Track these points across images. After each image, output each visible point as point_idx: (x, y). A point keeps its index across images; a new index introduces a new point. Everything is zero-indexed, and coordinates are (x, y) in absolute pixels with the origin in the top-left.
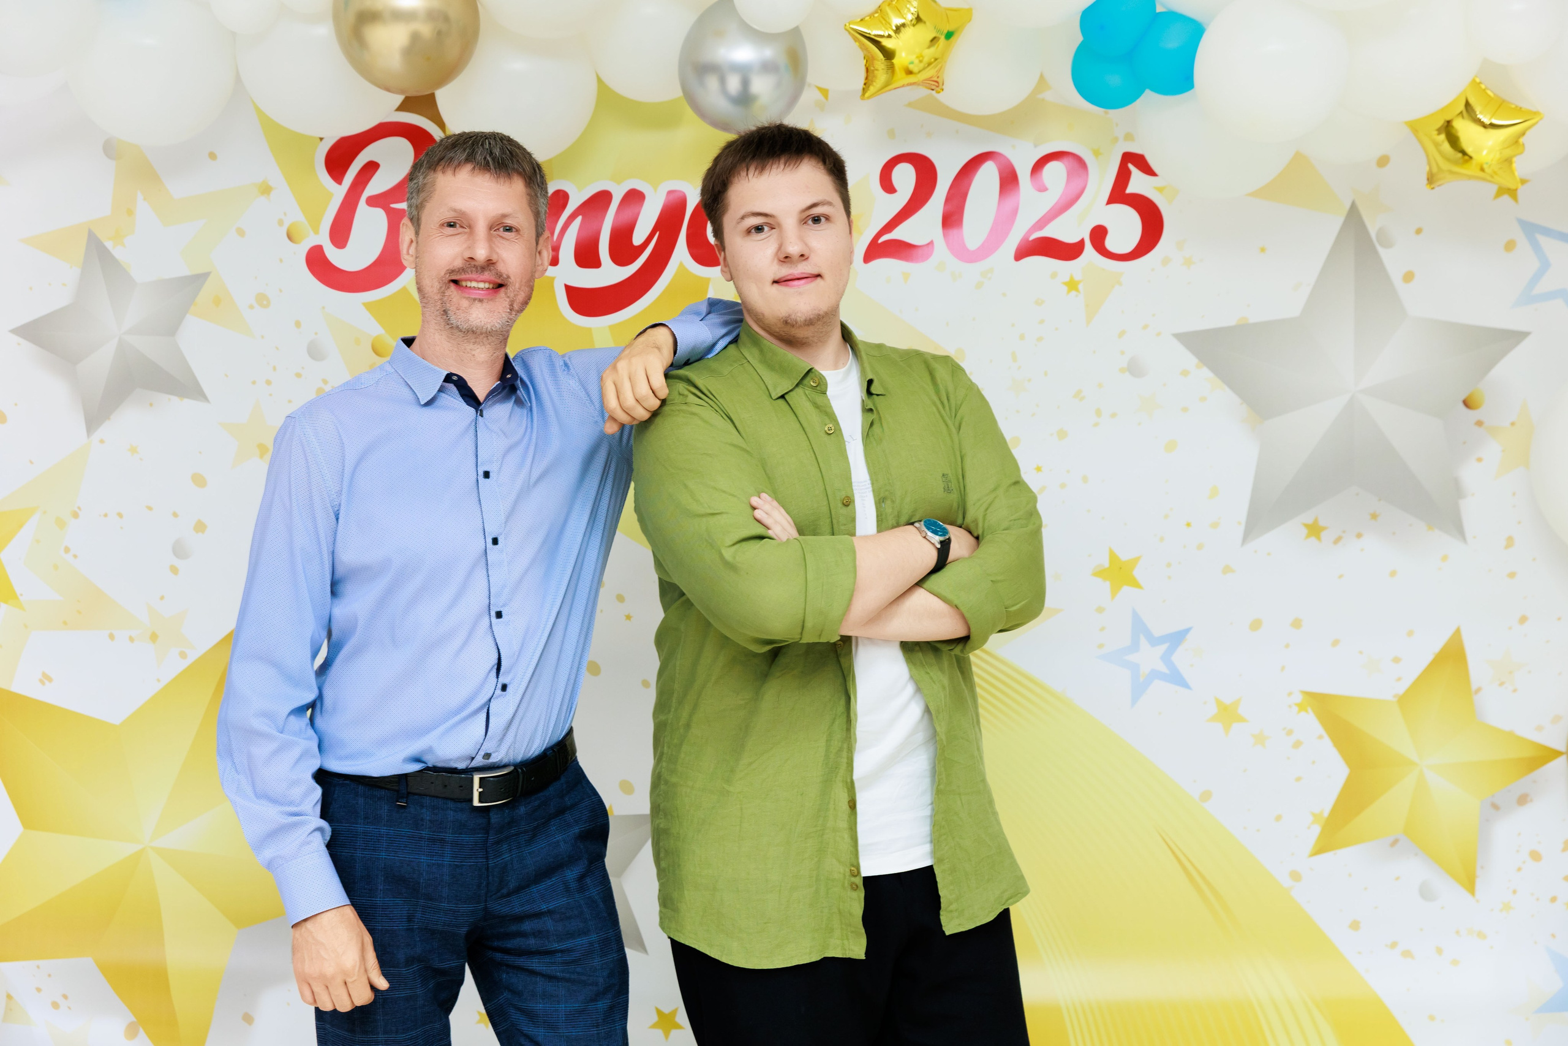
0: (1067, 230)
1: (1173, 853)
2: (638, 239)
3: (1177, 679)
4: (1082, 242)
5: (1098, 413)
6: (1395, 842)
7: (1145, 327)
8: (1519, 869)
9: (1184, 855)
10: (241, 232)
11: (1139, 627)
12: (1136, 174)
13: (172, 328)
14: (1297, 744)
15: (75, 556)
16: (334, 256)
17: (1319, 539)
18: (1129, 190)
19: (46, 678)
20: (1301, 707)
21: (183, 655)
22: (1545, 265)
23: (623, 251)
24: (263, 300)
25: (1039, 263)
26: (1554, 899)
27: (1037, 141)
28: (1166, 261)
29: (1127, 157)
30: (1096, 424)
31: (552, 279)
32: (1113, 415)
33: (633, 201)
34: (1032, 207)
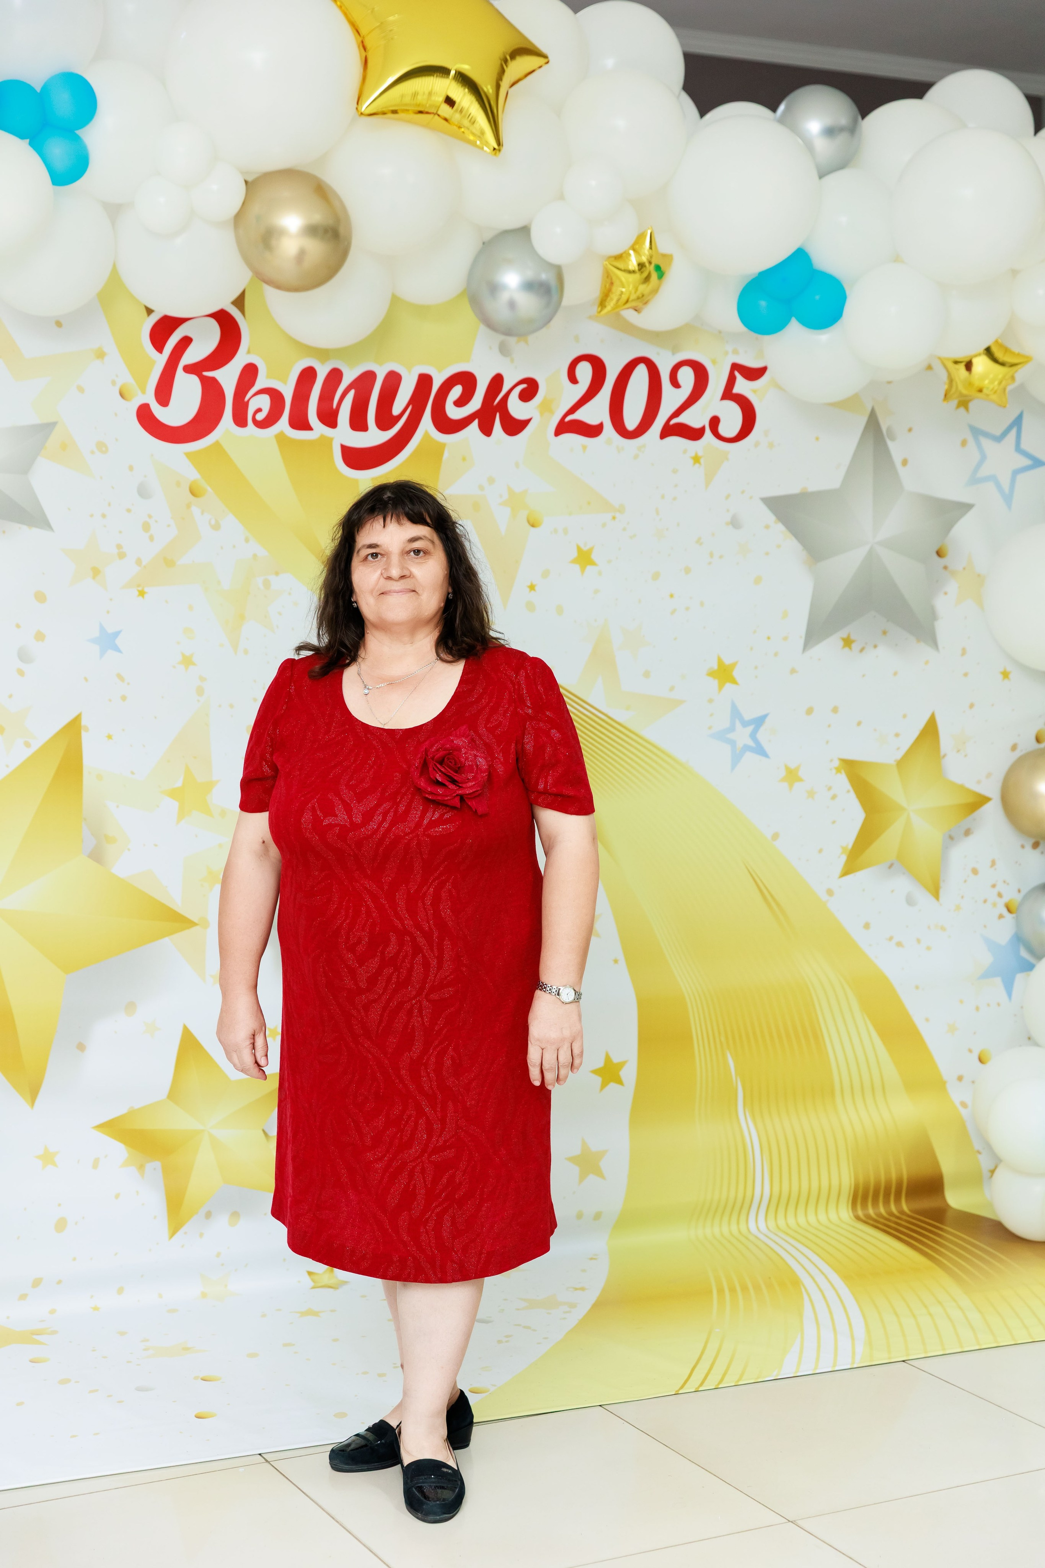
0: (694, 417)
1: (753, 878)
3: (760, 751)
4: (704, 428)
5: (711, 555)
6: (891, 866)
7: (743, 492)
8: (965, 881)
9: (761, 880)
10: (81, 389)
11: (735, 713)
12: (739, 378)
13: (25, 466)
14: (834, 797)
16: (158, 411)
17: (850, 648)
18: (736, 390)
20: (838, 770)
21: (27, 744)
22: (983, 458)
23: (385, 420)
24: (102, 447)
25: (675, 441)
26: (985, 901)
27: (675, 350)
28: (757, 444)
29: (735, 367)
30: (710, 563)
31: (330, 440)
32: (721, 557)
33: (393, 381)
34: (671, 399)
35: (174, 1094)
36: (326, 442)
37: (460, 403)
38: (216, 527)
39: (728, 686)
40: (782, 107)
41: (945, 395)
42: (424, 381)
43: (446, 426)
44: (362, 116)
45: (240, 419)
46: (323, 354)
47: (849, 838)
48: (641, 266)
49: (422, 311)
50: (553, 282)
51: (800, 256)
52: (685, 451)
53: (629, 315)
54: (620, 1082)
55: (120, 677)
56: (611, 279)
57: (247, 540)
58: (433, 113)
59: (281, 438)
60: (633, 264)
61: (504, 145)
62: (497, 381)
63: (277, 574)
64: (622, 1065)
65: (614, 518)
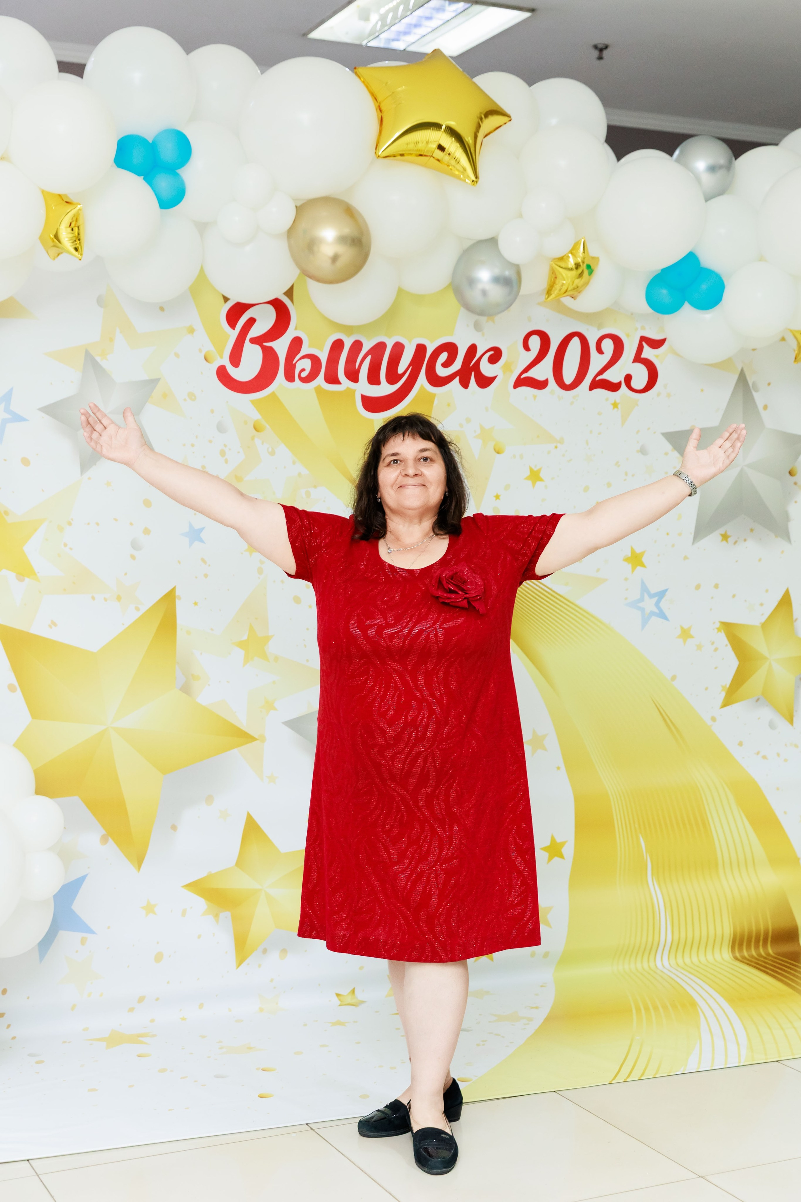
0: (614, 375)
1: (658, 708)
2: (400, 370)
3: (662, 615)
4: (620, 383)
5: (626, 474)
6: (758, 700)
7: (649, 429)
9: (663, 710)
10: (177, 355)
11: (644, 588)
12: (646, 347)
13: (138, 409)
14: (716, 650)
15: (71, 549)
16: (232, 371)
17: (727, 541)
18: (643, 356)
19: (53, 624)
20: (719, 630)
21: (137, 609)
23: (392, 378)
24: (192, 396)
25: (600, 392)
27: (599, 327)
28: (659, 394)
29: (643, 339)
30: (625, 480)
31: (354, 391)
32: (633, 475)
33: (399, 348)
34: (597, 362)
35: (240, 863)
36: (350, 393)
37: (446, 365)
38: (272, 453)
39: (639, 569)
40: (677, 153)
41: (796, 358)
42: (421, 349)
43: (436, 381)
44: (380, 158)
45: (290, 377)
46: (349, 329)
47: (727, 679)
48: (577, 266)
49: (419, 299)
50: (514, 277)
51: (691, 258)
52: (607, 400)
53: (567, 301)
54: (562, 857)
55: (203, 560)
56: (555, 275)
57: (294, 463)
58: (430, 156)
59: (319, 390)
60: (571, 263)
61: (480, 178)
62: (472, 349)
63: (315, 487)
64: (563, 844)
65: (556, 447)
